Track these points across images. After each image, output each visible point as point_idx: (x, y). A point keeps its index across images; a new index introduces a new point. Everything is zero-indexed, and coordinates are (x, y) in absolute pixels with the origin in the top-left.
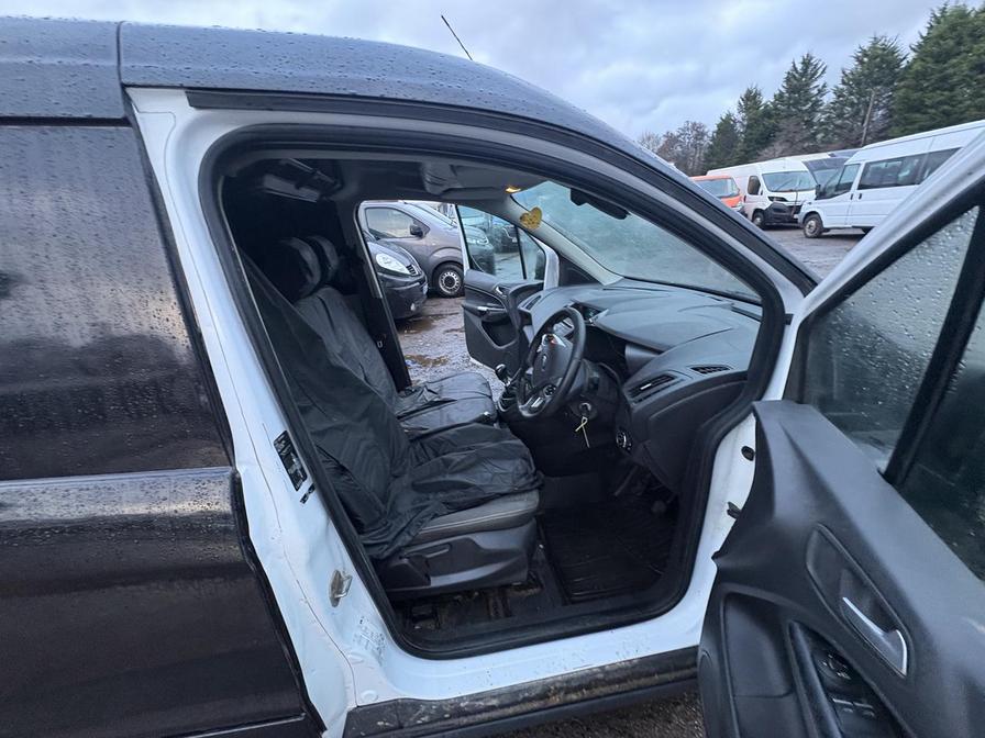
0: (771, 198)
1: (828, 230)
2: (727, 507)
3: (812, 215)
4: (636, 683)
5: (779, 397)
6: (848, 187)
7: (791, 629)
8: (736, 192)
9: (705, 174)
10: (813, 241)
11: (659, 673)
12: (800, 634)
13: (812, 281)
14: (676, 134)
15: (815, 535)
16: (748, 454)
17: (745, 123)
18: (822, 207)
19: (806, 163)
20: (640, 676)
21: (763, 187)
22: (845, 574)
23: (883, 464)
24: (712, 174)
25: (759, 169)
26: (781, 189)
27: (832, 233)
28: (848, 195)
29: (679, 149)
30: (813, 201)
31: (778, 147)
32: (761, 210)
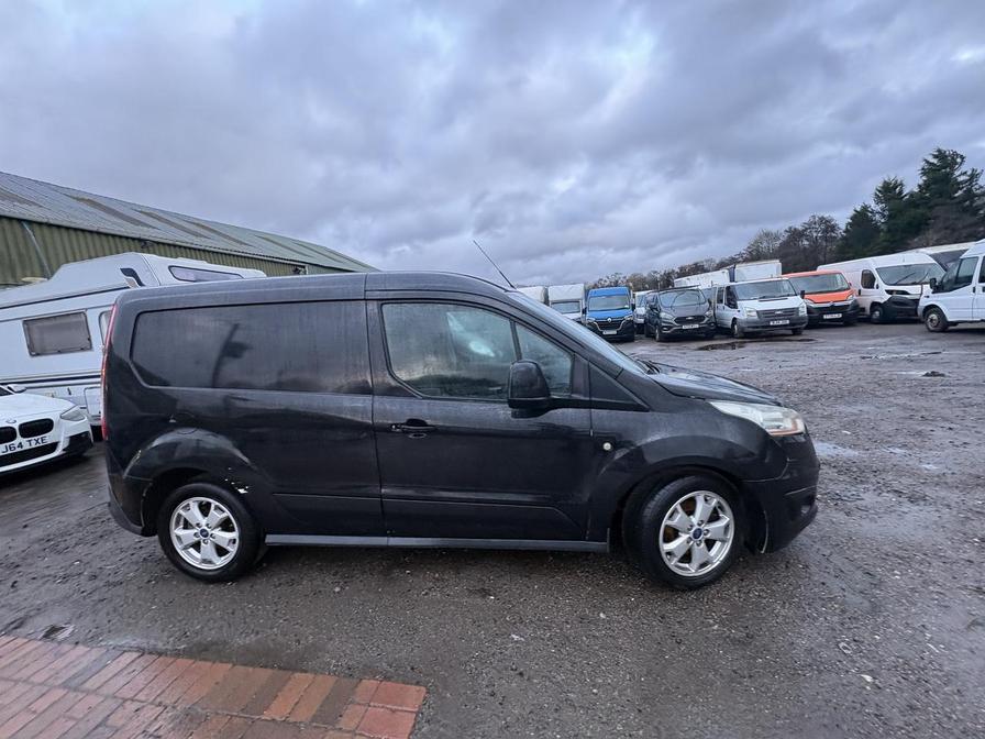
0: (889, 292)
1: (955, 323)
3: (931, 308)
6: (968, 280)
8: (846, 286)
9: (815, 269)
10: (936, 335)
14: (800, 228)
17: (886, 213)
18: (940, 300)
19: (934, 256)
21: (878, 280)
24: (822, 269)
25: (874, 263)
26: (903, 282)
27: (960, 326)
28: (970, 287)
29: (806, 243)
30: (931, 295)
31: (931, 235)
32: (879, 304)
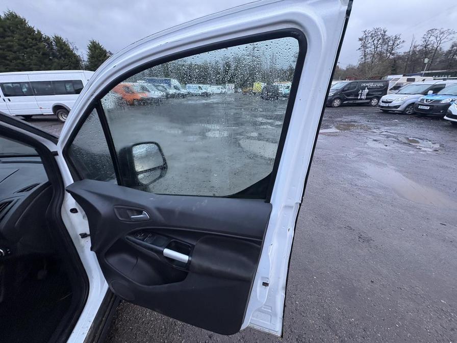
2: (80, 237)
4: (99, 332)
5: (72, 182)
7: (128, 239)
11: (103, 317)
12: (130, 237)
13: (55, 137)
15: (115, 210)
16: (74, 211)
20: (98, 327)
22: (128, 211)
23: (116, 182)
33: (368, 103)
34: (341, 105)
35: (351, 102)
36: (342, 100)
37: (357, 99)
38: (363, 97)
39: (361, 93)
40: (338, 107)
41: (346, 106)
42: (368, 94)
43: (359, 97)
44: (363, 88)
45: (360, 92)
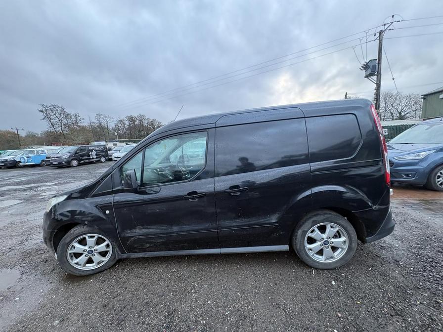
33: (99, 161)
34: (80, 165)
35: (87, 161)
36: (79, 160)
37: (90, 159)
38: (94, 157)
39: (92, 154)
40: (77, 166)
41: (82, 165)
42: (96, 155)
43: (91, 157)
44: (92, 150)
45: (90, 153)
